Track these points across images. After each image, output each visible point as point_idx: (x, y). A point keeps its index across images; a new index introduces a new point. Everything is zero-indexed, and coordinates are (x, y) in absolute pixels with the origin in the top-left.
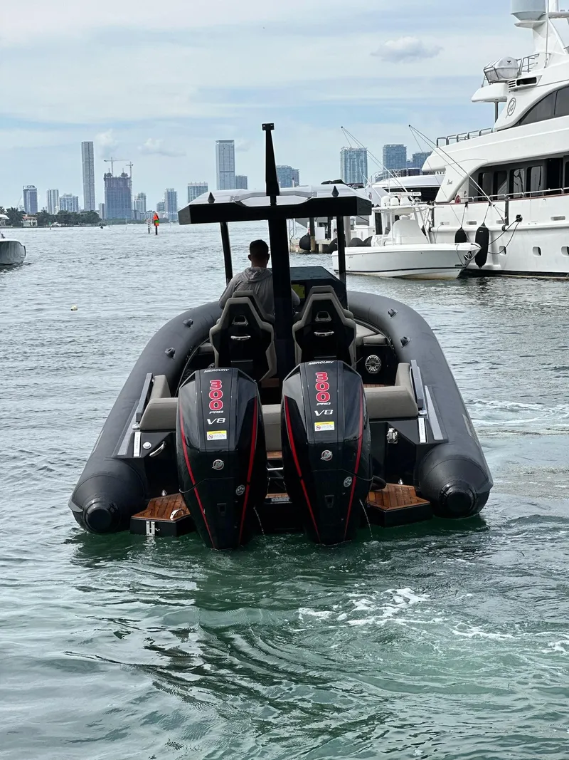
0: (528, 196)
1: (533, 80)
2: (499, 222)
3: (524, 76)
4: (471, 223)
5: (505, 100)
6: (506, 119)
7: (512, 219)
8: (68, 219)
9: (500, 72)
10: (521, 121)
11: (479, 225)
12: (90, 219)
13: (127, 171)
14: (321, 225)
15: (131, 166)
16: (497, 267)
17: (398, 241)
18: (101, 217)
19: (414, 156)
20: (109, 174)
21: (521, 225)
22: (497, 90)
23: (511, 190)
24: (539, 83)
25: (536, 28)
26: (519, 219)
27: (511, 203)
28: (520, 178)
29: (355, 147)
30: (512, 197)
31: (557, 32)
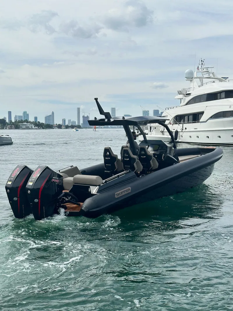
0: (188, 123)
1: (190, 94)
2: (181, 129)
3: (188, 93)
4: (174, 129)
5: (183, 99)
6: (183, 103)
7: (184, 128)
8: (73, 127)
9: (182, 92)
10: (187, 104)
11: (176, 130)
12: (79, 127)
13: (88, 115)
14: (136, 129)
15: (89, 114)
16: (180, 141)
17: (154, 134)
18: (81, 126)
19: (161, 113)
20: (84, 116)
21: (186, 130)
22: (181, 96)
23: (184, 121)
24: (191, 95)
25: (191, 81)
26: (186, 129)
27: (184, 124)
28: (186, 118)
29: (146, 110)
30: (184, 123)
31: (196, 82)
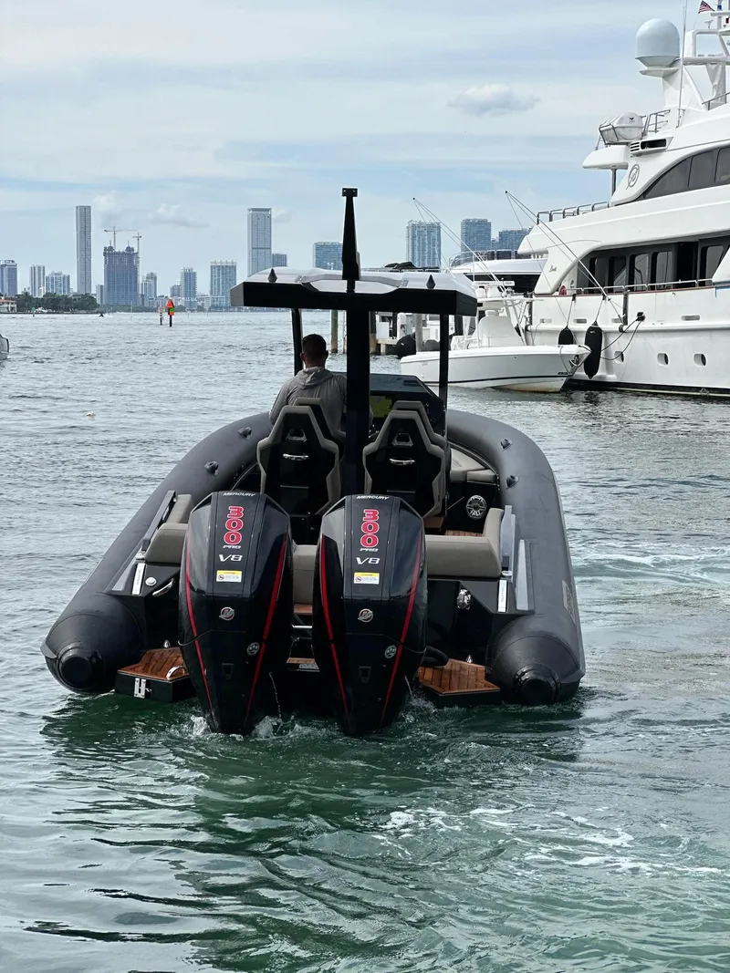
0: (652, 288)
1: (662, 143)
2: (615, 321)
3: (651, 137)
4: (579, 321)
5: (625, 167)
6: (625, 190)
7: (632, 317)
8: (56, 304)
9: (620, 131)
10: (645, 194)
11: (590, 324)
12: (84, 304)
13: (134, 245)
14: (383, 319)
15: (139, 238)
16: (612, 378)
17: (485, 342)
18: (98, 302)
19: (501, 234)
20: (111, 248)
21: (644, 326)
22: (616, 154)
23: (631, 281)
24: (669, 146)
25: (667, 76)
26: (641, 317)
27: (631, 297)
28: (642, 262)
29: (428, 220)
30: (632, 290)
31: (694, 83)
